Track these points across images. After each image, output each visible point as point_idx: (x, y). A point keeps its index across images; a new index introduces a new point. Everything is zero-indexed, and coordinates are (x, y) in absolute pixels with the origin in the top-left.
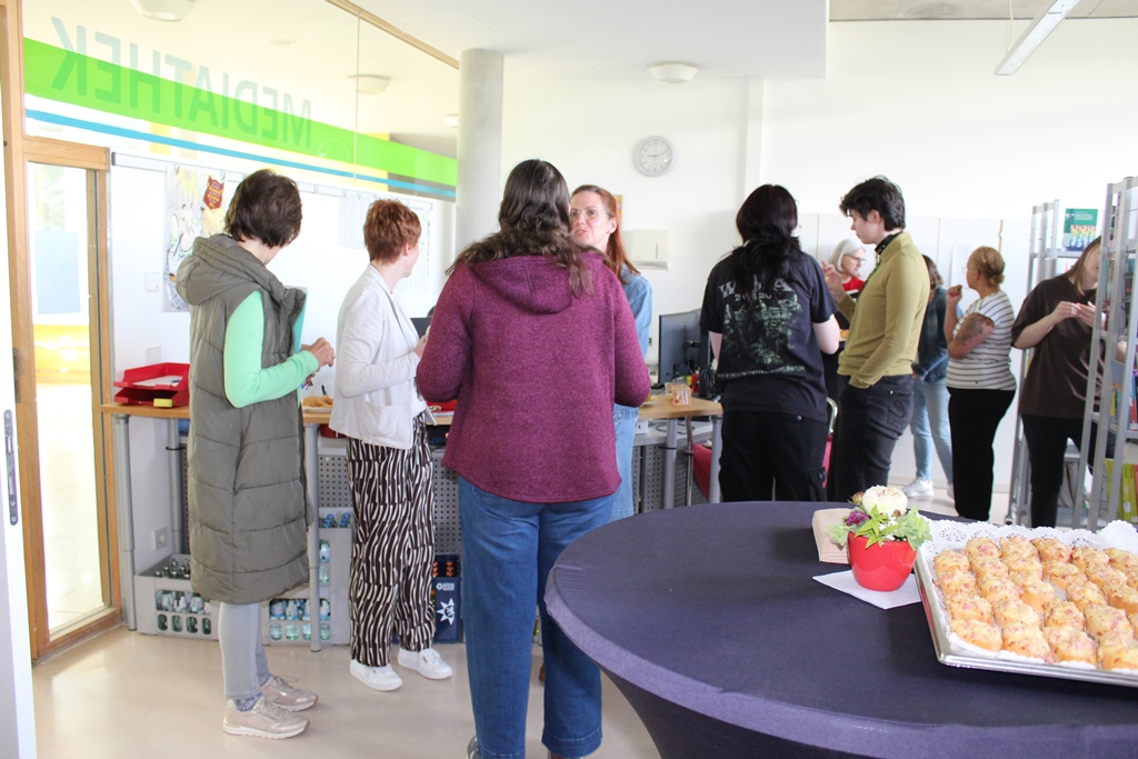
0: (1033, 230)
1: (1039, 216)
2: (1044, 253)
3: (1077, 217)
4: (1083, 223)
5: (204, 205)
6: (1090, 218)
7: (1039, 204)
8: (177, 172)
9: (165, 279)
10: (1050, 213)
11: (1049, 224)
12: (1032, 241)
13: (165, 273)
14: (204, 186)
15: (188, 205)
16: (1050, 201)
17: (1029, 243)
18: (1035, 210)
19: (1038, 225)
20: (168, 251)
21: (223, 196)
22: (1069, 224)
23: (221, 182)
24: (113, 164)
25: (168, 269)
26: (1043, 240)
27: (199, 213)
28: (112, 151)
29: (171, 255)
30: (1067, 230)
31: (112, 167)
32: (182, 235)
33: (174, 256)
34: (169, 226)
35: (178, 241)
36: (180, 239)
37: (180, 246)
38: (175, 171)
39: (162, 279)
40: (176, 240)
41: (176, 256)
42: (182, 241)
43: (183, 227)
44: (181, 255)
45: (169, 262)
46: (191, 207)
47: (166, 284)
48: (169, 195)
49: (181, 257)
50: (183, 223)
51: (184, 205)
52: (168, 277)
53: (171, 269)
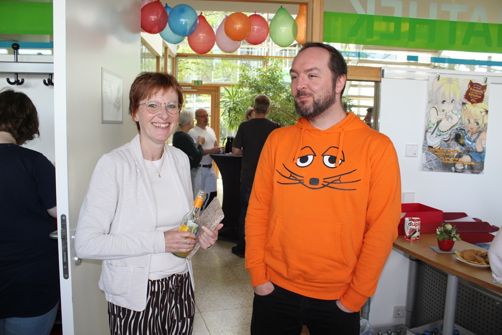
5: (465, 101)
8: (439, 79)
9: (424, 149)
13: (424, 146)
14: (466, 87)
15: (448, 101)
20: (426, 131)
21: (485, 94)
23: (483, 84)
24: (383, 77)
25: (426, 143)
27: (459, 107)
28: (382, 69)
29: (429, 134)
31: (382, 79)
32: (441, 121)
33: (432, 134)
34: (428, 115)
35: (436, 125)
36: (438, 123)
37: (437, 128)
38: (437, 78)
39: (421, 149)
40: (434, 124)
41: (434, 135)
42: (440, 125)
43: (441, 116)
44: (439, 134)
45: (428, 138)
46: (452, 102)
47: (426, 153)
48: (429, 95)
49: (439, 135)
50: (442, 113)
51: (444, 101)
52: (427, 148)
53: (430, 143)
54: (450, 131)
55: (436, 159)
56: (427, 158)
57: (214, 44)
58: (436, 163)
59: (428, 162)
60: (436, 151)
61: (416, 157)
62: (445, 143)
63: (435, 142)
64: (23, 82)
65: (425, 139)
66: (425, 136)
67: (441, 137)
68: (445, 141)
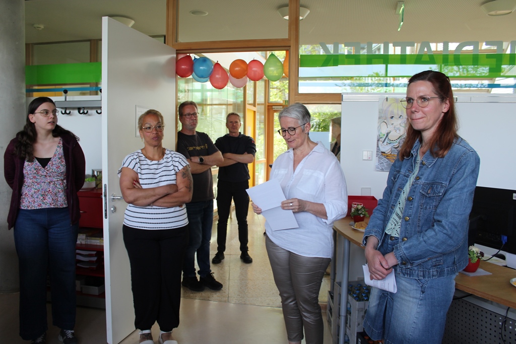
9: (377, 154)
13: (377, 152)
15: (396, 116)
20: (378, 140)
24: (342, 100)
25: (379, 149)
28: (342, 94)
29: (380, 143)
32: (390, 132)
33: (383, 142)
34: (379, 127)
35: (386, 135)
36: (387, 134)
37: (387, 138)
38: (386, 100)
39: (375, 155)
40: (384, 135)
41: (385, 143)
42: (389, 135)
43: (390, 128)
44: (389, 142)
45: (380, 146)
46: (400, 117)
47: (379, 158)
48: (379, 112)
49: (390, 144)
50: (391, 126)
51: (393, 117)
52: (380, 154)
53: (382, 149)
54: (399, 140)
55: (387, 162)
56: (379, 161)
57: (227, 82)
58: (387, 165)
59: (380, 164)
60: (387, 156)
61: (371, 160)
62: (395, 149)
63: (386, 148)
64: (70, 113)
65: (378, 146)
66: (378, 144)
67: (392, 145)
68: (395, 148)
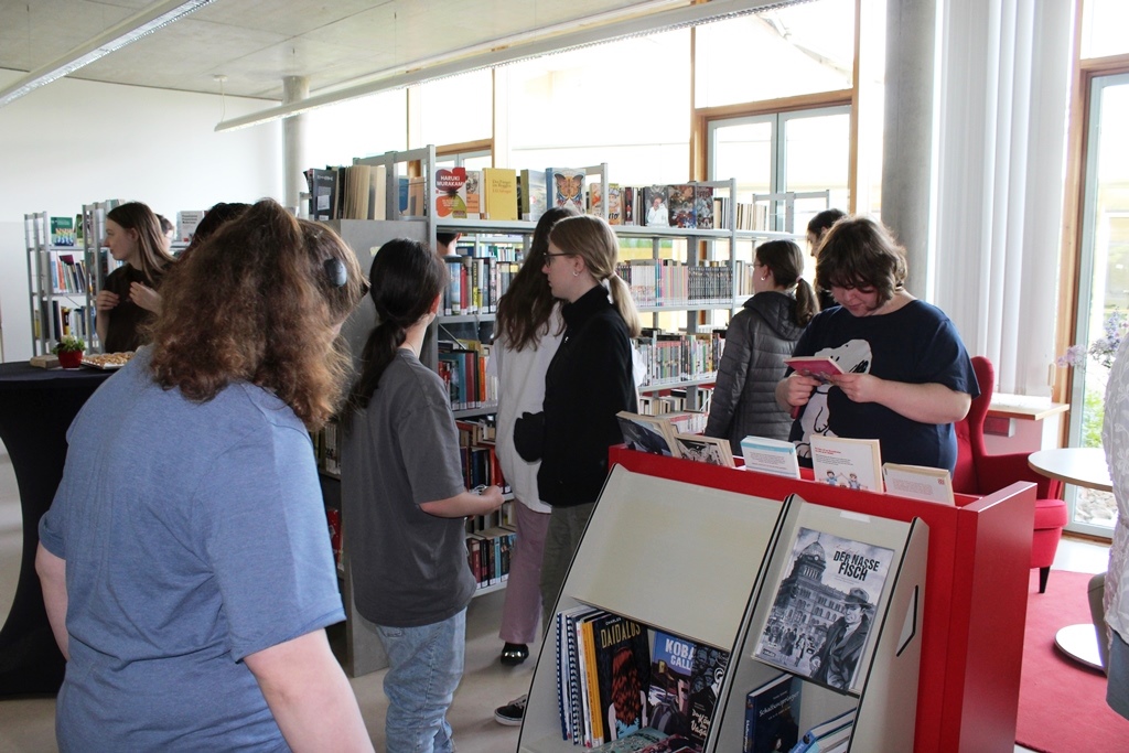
0: (27, 232)
1: (31, 221)
2: (39, 249)
3: (60, 223)
4: (64, 227)
6: (68, 223)
7: (30, 213)
10: (40, 221)
11: (40, 227)
12: (27, 239)
16: (39, 211)
17: (24, 241)
18: (26, 217)
19: (31, 228)
22: (55, 227)
26: (37, 238)
30: (54, 232)
